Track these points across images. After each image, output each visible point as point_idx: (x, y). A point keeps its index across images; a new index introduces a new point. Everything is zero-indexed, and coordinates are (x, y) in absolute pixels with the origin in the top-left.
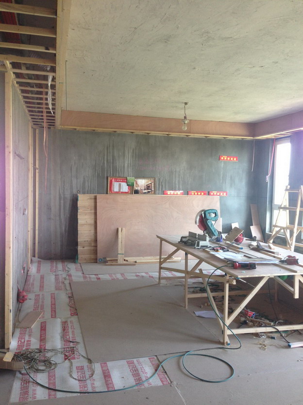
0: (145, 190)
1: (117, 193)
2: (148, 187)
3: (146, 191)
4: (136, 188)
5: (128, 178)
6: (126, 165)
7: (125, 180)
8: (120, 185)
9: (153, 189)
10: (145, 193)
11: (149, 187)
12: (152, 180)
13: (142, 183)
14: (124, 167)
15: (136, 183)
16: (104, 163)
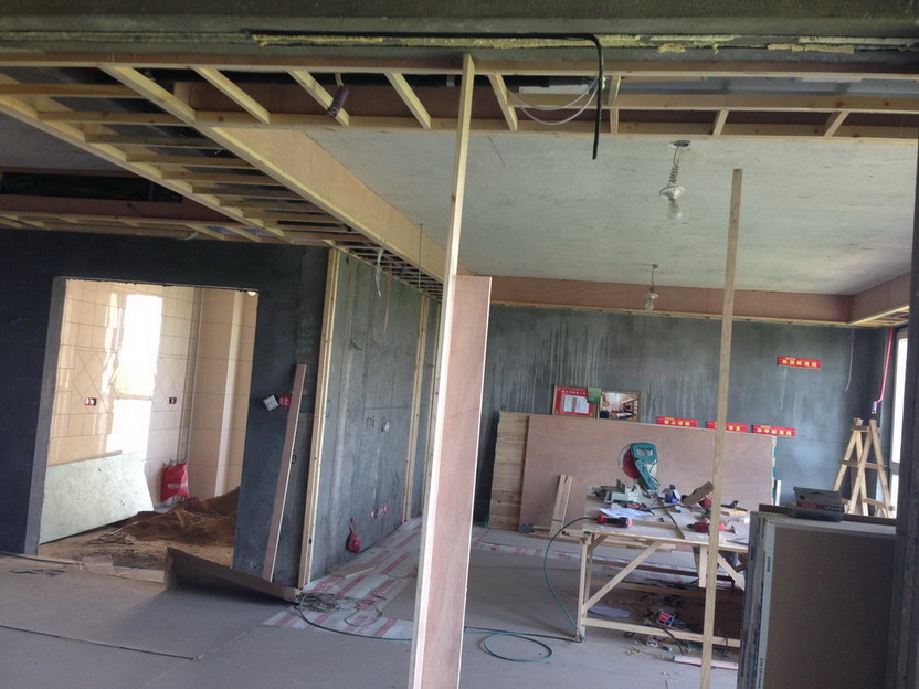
0: (621, 412)
1: (568, 414)
2: (627, 408)
3: (622, 415)
4: (604, 409)
5: (590, 390)
6: (588, 366)
7: (584, 393)
8: (574, 401)
9: (635, 412)
10: (621, 418)
11: (629, 407)
12: (635, 396)
13: (615, 399)
14: (584, 370)
15: (604, 400)
16: (549, 362)
